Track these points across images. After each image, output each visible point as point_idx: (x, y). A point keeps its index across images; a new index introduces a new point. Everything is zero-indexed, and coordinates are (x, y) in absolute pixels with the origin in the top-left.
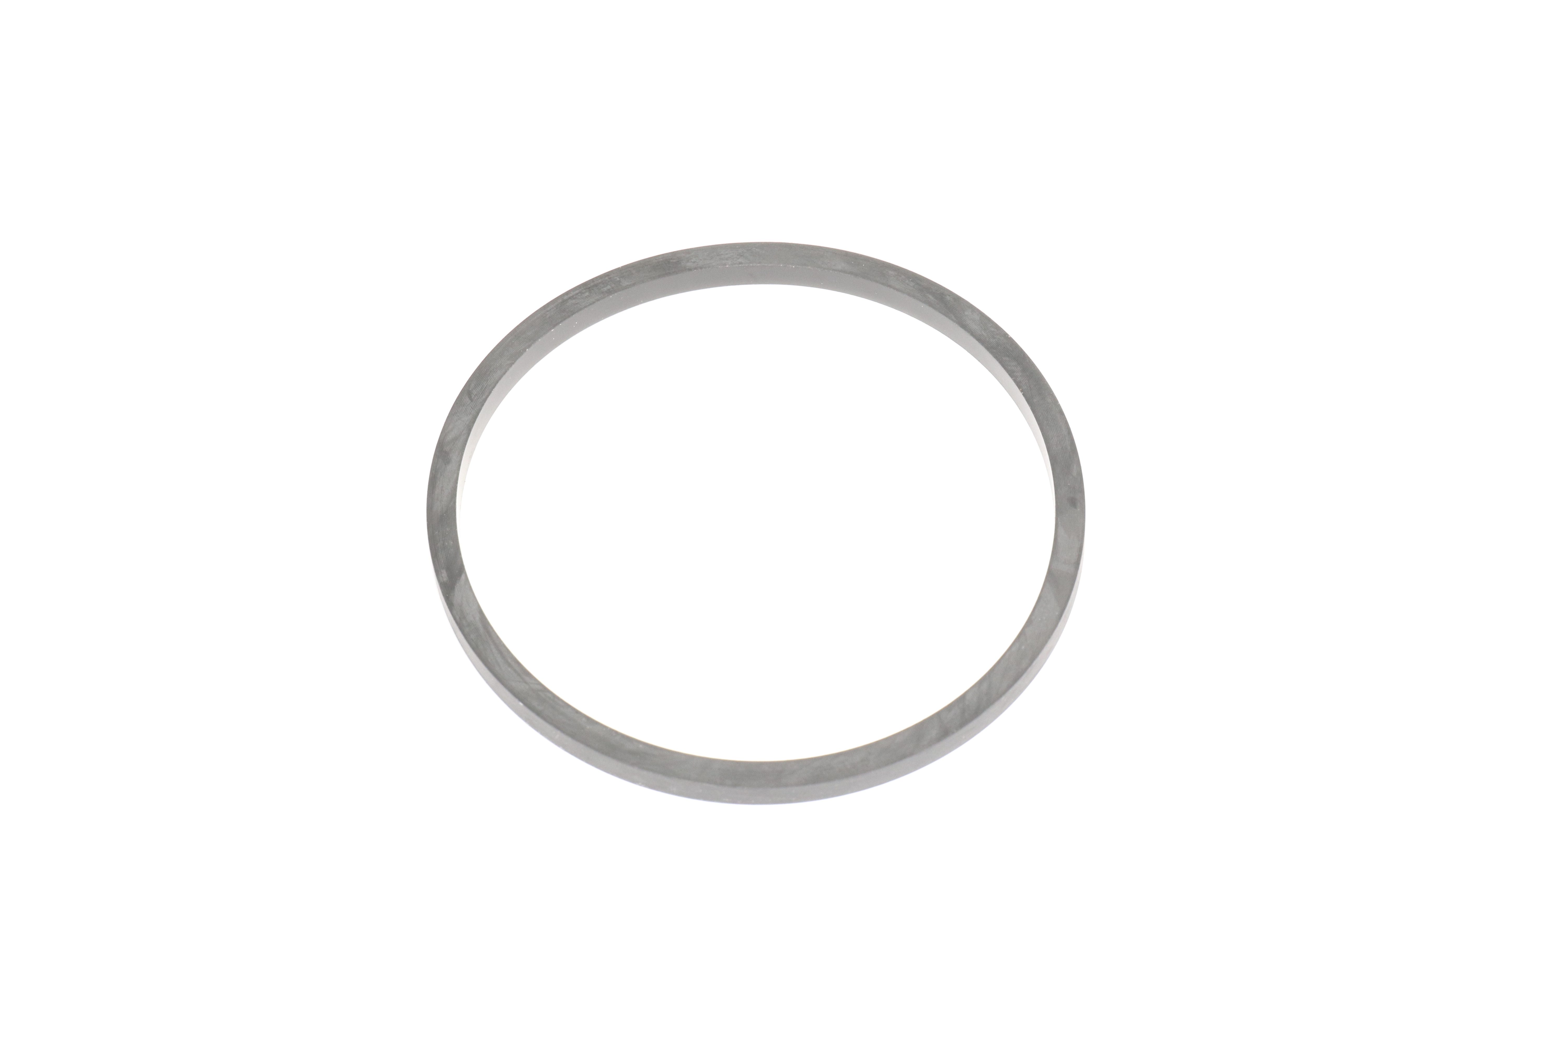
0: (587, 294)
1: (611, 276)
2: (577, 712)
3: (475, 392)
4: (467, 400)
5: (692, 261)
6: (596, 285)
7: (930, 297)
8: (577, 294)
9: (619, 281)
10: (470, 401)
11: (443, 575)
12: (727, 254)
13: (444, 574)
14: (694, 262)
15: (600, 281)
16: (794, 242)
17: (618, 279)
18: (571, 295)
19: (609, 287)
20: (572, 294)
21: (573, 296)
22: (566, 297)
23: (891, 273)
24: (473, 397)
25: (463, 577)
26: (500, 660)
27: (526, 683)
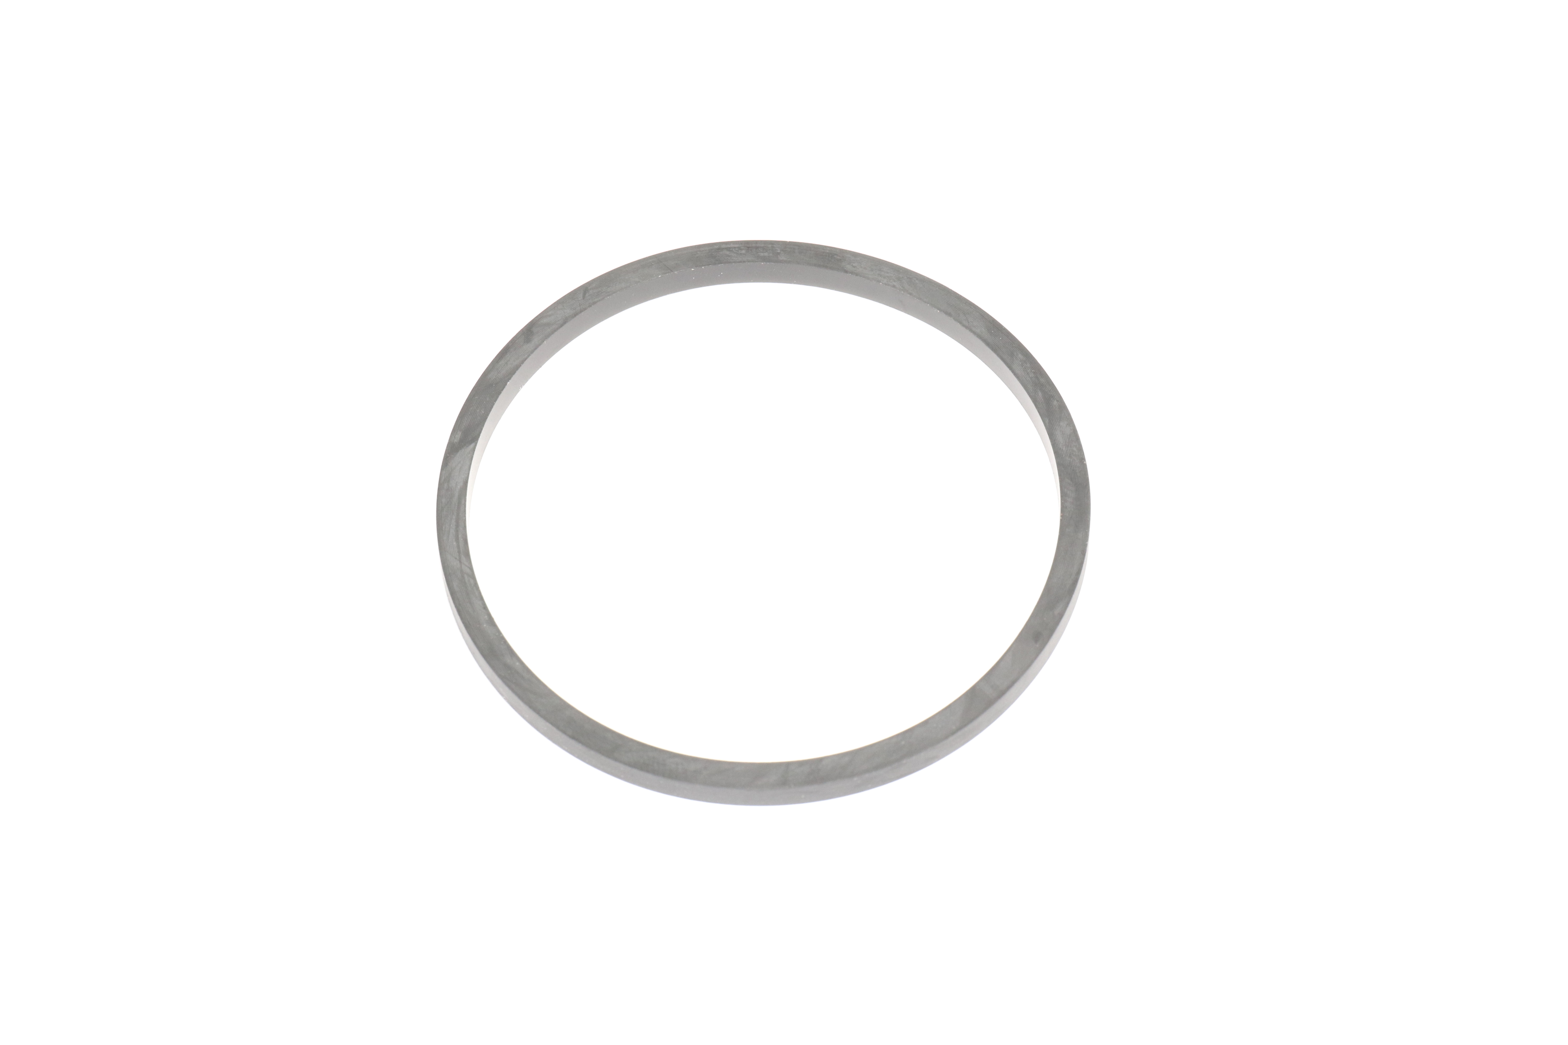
0: (743, 252)
1: (775, 246)
2: (485, 607)
3: (591, 292)
4: (581, 296)
5: (854, 265)
6: (757, 248)
7: (1040, 394)
8: (735, 248)
9: (779, 254)
10: (582, 298)
11: (457, 436)
12: (888, 273)
13: (459, 435)
14: (854, 267)
15: (762, 245)
16: (953, 290)
17: (779, 251)
18: (729, 246)
19: (766, 254)
20: (732, 245)
21: (730, 248)
22: (724, 246)
23: (1020, 356)
24: (587, 295)
25: (472, 446)
26: (452, 531)
27: (460, 562)
